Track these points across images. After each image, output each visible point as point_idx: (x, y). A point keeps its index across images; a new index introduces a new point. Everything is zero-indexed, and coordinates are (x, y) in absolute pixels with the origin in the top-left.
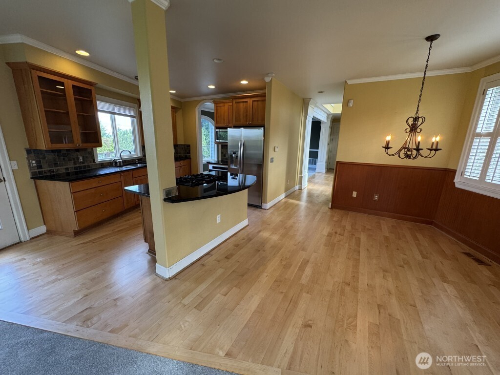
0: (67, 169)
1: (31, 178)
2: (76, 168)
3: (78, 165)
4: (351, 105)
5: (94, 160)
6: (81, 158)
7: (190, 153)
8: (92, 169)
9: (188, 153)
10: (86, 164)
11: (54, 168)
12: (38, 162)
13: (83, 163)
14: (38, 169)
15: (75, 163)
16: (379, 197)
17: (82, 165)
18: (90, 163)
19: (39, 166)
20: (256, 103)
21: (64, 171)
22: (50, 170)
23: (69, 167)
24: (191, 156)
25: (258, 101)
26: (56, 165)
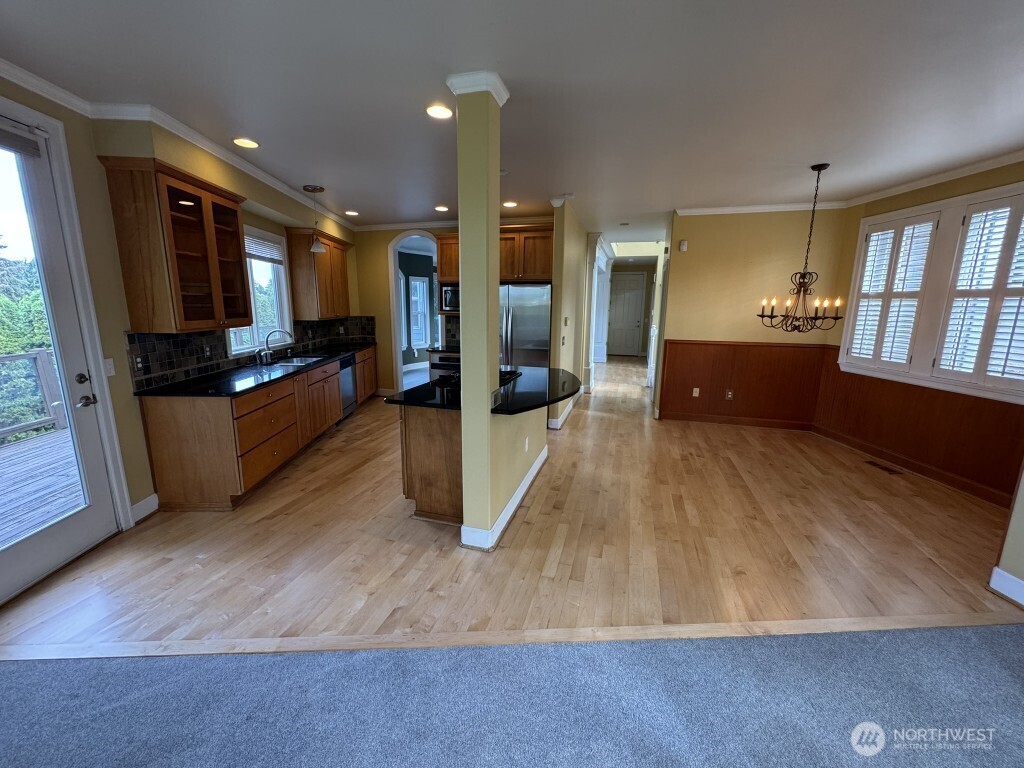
0: (187, 373)
1: (135, 394)
2: (200, 370)
3: (202, 365)
4: (685, 248)
5: (226, 353)
6: (208, 349)
7: (374, 334)
8: (223, 372)
9: (369, 333)
10: (214, 362)
11: (168, 372)
12: (145, 360)
13: (210, 359)
14: (145, 374)
15: (199, 361)
16: (734, 395)
17: (209, 363)
18: (221, 358)
19: (147, 370)
20: (531, 241)
21: (183, 378)
22: (163, 376)
23: (189, 368)
24: (377, 341)
25: (534, 238)
26: (171, 365)
